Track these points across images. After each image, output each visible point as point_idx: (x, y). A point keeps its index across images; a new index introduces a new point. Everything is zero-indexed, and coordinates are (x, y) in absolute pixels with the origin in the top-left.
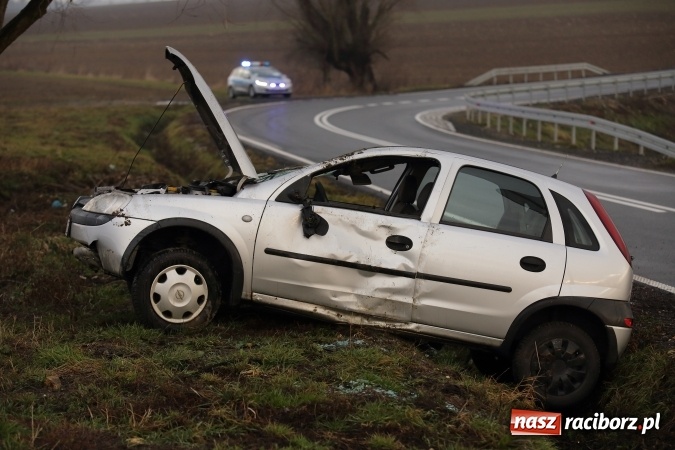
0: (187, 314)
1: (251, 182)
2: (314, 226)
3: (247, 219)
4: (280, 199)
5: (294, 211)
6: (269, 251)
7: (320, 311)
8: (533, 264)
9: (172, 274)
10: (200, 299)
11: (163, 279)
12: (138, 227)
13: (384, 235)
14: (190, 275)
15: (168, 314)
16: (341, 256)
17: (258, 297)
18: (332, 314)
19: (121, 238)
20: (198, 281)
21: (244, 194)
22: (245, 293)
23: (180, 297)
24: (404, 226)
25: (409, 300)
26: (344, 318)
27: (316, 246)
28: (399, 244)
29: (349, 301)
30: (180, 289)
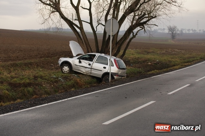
0: (67, 72)
1: (75, 57)
2: (80, 62)
3: (73, 61)
4: (77, 59)
6: (75, 65)
7: (81, 72)
8: (105, 68)
9: (65, 67)
10: (68, 70)
11: (64, 67)
12: (62, 61)
13: (88, 63)
14: (67, 67)
15: (65, 72)
16: (83, 66)
17: (74, 70)
18: (83, 73)
19: (60, 62)
20: (68, 68)
22: (73, 70)
23: (66, 70)
24: (91, 63)
25: (90, 71)
26: (84, 73)
27: (80, 65)
28: (90, 65)
29: (84, 71)
30: (66, 69)
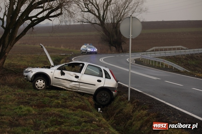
0: (42, 88)
1: (53, 66)
2: (63, 74)
3: (52, 72)
4: (57, 69)
5: (60, 71)
6: (55, 78)
7: (64, 88)
8: (99, 81)
9: (39, 81)
10: (44, 85)
11: (38, 82)
12: (34, 73)
13: (75, 75)
14: (42, 81)
15: (38, 87)
16: (67, 79)
17: (53, 85)
18: (66, 88)
19: (31, 75)
20: (43, 82)
21: (51, 68)
22: (51, 84)
23: (40, 85)
24: (78, 74)
25: (78, 86)
26: (68, 89)
27: (63, 77)
28: (77, 77)
29: (68, 86)
30: (40, 83)
